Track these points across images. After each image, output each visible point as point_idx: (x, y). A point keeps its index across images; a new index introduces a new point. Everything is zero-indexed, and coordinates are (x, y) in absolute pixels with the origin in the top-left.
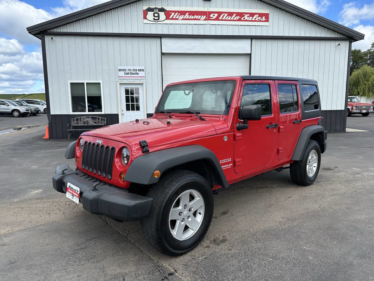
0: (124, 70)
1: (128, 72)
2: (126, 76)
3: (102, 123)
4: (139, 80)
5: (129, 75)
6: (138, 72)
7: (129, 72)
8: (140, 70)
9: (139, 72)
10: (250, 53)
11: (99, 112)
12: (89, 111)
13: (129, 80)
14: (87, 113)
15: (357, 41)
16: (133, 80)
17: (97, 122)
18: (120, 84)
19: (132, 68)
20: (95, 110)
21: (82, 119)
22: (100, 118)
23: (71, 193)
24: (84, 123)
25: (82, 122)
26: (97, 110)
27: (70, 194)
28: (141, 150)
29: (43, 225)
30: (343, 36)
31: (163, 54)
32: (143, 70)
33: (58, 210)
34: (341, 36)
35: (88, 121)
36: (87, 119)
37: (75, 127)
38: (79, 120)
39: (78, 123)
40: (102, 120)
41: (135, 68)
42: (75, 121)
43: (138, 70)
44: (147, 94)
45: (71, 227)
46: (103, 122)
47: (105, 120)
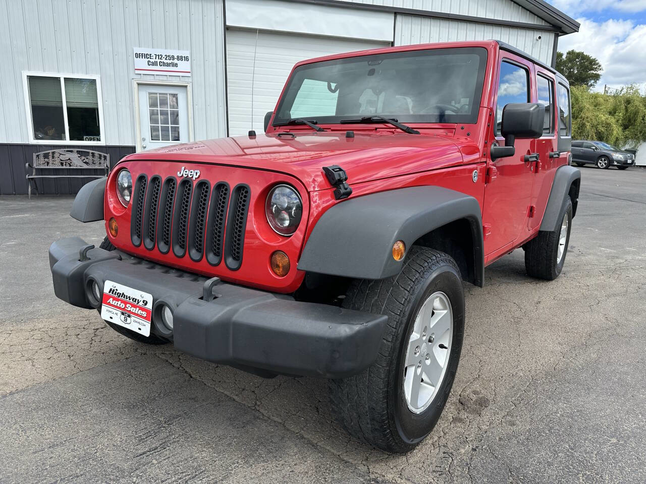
0: (146, 56)
1: (156, 60)
2: (151, 67)
3: (100, 163)
4: (178, 78)
5: (158, 68)
6: (176, 61)
7: (159, 61)
8: (180, 58)
9: (179, 62)
10: (392, 40)
11: (94, 140)
12: (71, 139)
13: (157, 78)
14: (67, 142)
15: (567, 34)
16: (165, 78)
17: (91, 162)
18: (139, 84)
19: (164, 52)
20: (85, 137)
21: (56, 155)
22: (96, 153)
23: (119, 308)
24: (62, 164)
25: (57, 161)
26: (88, 137)
27: (115, 311)
28: (330, 191)
29: (23, 391)
30: (546, 23)
31: (227, 29)
32: (187, 59)
33: (52, 349)
34: (543, 23)
35: (69, 159)
36: (68, 156)
37: (41, 171)
38: (50, 157)
39: (48, 163)
40: (100, 158)
41: (171, 53)
42: (42, 158)
43: (176, 57)
44: (196, 107)
45: (101, 393)
46: (102, 161)
47: (108, 158)
